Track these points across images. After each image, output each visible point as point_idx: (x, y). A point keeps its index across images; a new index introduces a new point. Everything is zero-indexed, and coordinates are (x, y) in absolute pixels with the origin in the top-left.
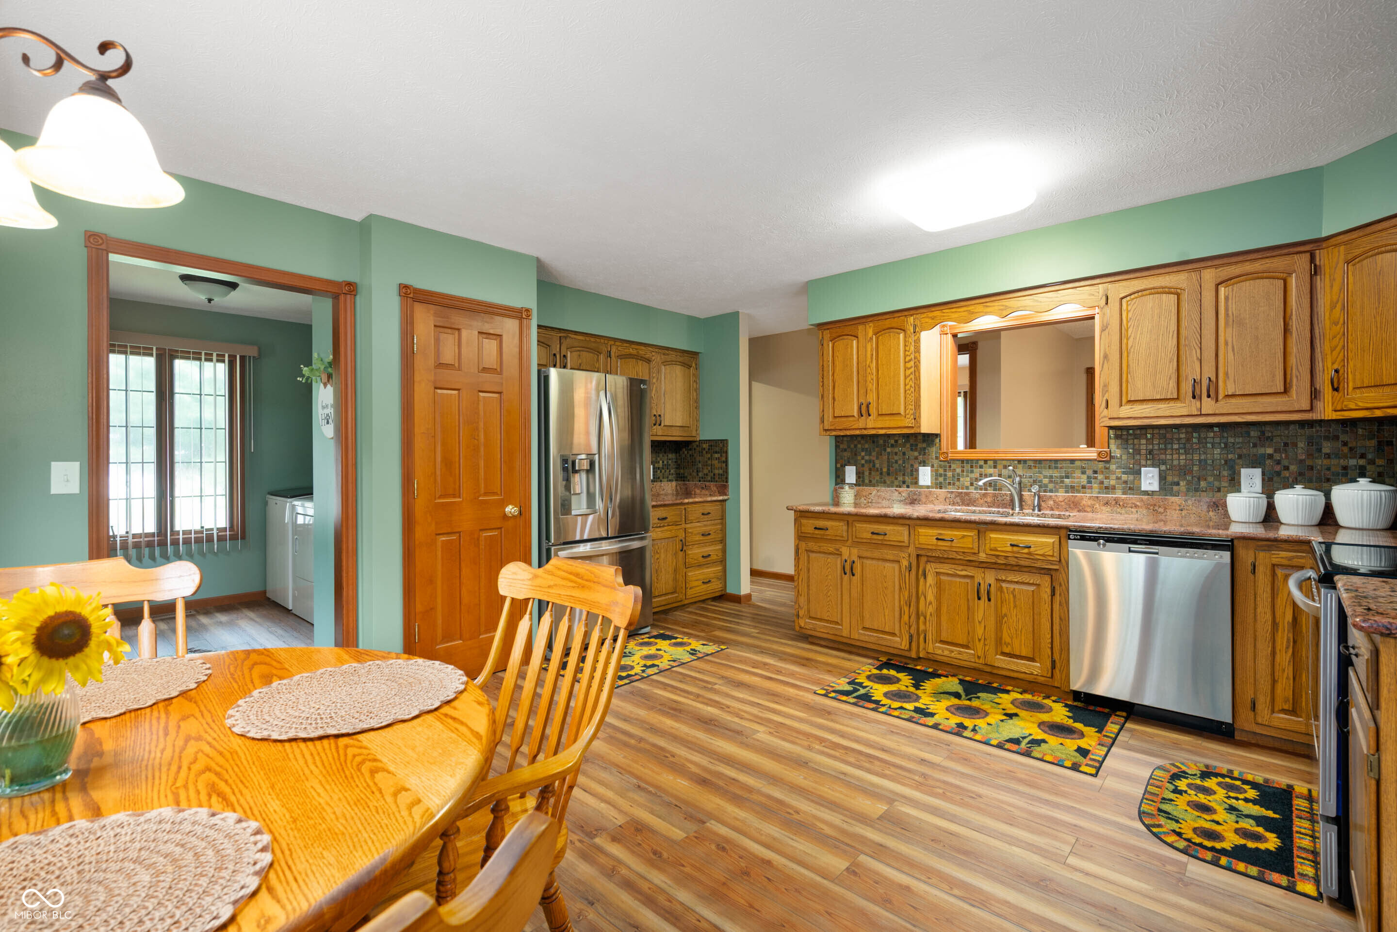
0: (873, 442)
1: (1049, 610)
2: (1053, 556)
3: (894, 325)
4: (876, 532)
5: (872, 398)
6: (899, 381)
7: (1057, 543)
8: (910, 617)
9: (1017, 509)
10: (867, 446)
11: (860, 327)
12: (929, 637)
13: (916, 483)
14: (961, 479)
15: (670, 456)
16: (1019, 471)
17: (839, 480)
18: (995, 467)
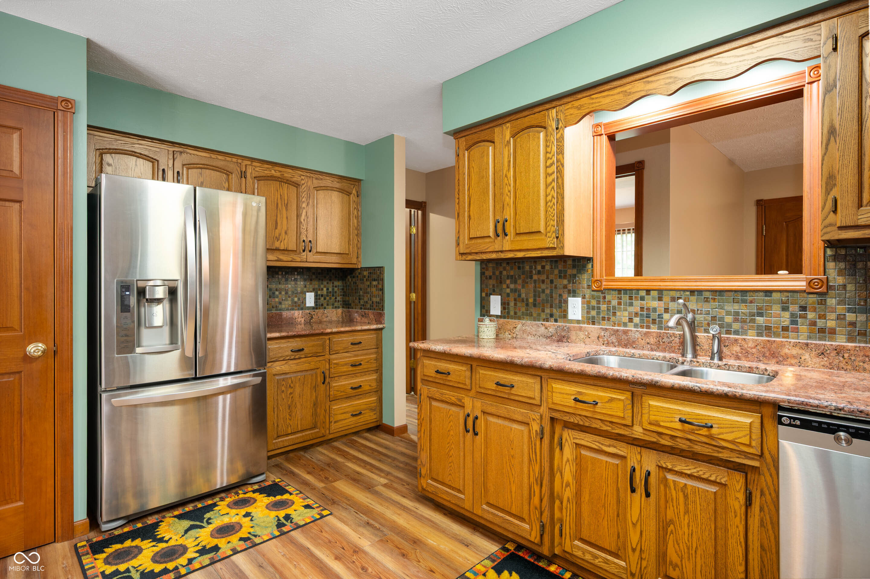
0: (519, 268)
1: (742, 528)
2: (749, 445)
3: (534, 123)
4: (502, 382)
5: (509, 214)
6: (539, 191)
7: (757, 424)
8: (541, 500)
9: (689, 356)
10: (512, 273)
11: (497, 130)
12: (566, 530)
13: (565, 316)
14: (618, 314)
15: (336, 283)
16: (692, 305)
17: (484, 311)
18: (660, 299)
